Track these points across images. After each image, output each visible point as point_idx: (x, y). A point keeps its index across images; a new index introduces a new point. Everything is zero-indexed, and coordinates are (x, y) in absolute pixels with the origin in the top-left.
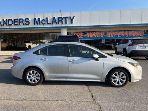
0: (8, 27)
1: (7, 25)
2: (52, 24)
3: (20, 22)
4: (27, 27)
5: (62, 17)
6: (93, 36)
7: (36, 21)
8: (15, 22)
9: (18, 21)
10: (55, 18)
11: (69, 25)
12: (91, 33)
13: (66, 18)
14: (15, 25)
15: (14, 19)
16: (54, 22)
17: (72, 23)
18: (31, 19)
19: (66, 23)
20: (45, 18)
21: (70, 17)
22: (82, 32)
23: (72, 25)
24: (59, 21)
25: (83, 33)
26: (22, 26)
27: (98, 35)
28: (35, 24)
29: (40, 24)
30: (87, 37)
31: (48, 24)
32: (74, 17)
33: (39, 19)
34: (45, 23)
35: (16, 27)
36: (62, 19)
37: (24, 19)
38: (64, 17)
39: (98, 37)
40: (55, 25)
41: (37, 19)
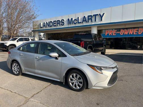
0: (50, 28)
1: (49, 26)
2: (83, 22)
3: (58, 23)
4: (63, 27)
5: (92, 15)
6: (128, 33)
7: (70, 22)
8: (54, 23)
9: (57, 23)
10: (86, 17)
11: (98, 22)
12: (125, 30)
13: (95, 15)
14: (54, 26)
15: (54, 21)
16: (84, 21)
17: (102, 20)
18: (65, 20)
19: (95, 21)
20: (76, 18)
21: (100, 14)
22: (115, 29)
23: (102, 22)
24: (89, 19)
25: (116, 31)
26: (59, 27)
27: (135, 32)
28: (68, 24)
29: (72, 24)
30: (121, 34)
31: (79, 23)
32: (104, 14)
33: (72, 19)
34: (76, 22)
35: (55, 27)
36: (92, 18)
37: (60, 20)
38: (94, 15)
39: (134, 34)
40: (85, 24)
41: (70, 19)
